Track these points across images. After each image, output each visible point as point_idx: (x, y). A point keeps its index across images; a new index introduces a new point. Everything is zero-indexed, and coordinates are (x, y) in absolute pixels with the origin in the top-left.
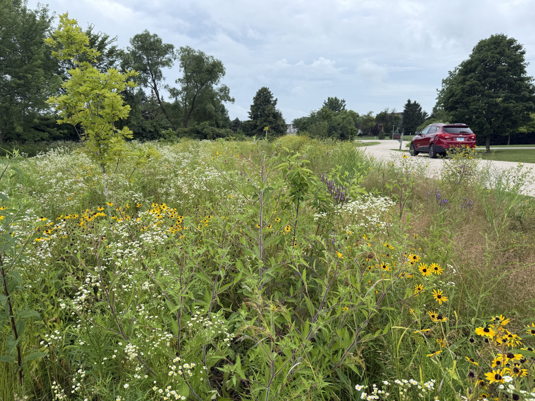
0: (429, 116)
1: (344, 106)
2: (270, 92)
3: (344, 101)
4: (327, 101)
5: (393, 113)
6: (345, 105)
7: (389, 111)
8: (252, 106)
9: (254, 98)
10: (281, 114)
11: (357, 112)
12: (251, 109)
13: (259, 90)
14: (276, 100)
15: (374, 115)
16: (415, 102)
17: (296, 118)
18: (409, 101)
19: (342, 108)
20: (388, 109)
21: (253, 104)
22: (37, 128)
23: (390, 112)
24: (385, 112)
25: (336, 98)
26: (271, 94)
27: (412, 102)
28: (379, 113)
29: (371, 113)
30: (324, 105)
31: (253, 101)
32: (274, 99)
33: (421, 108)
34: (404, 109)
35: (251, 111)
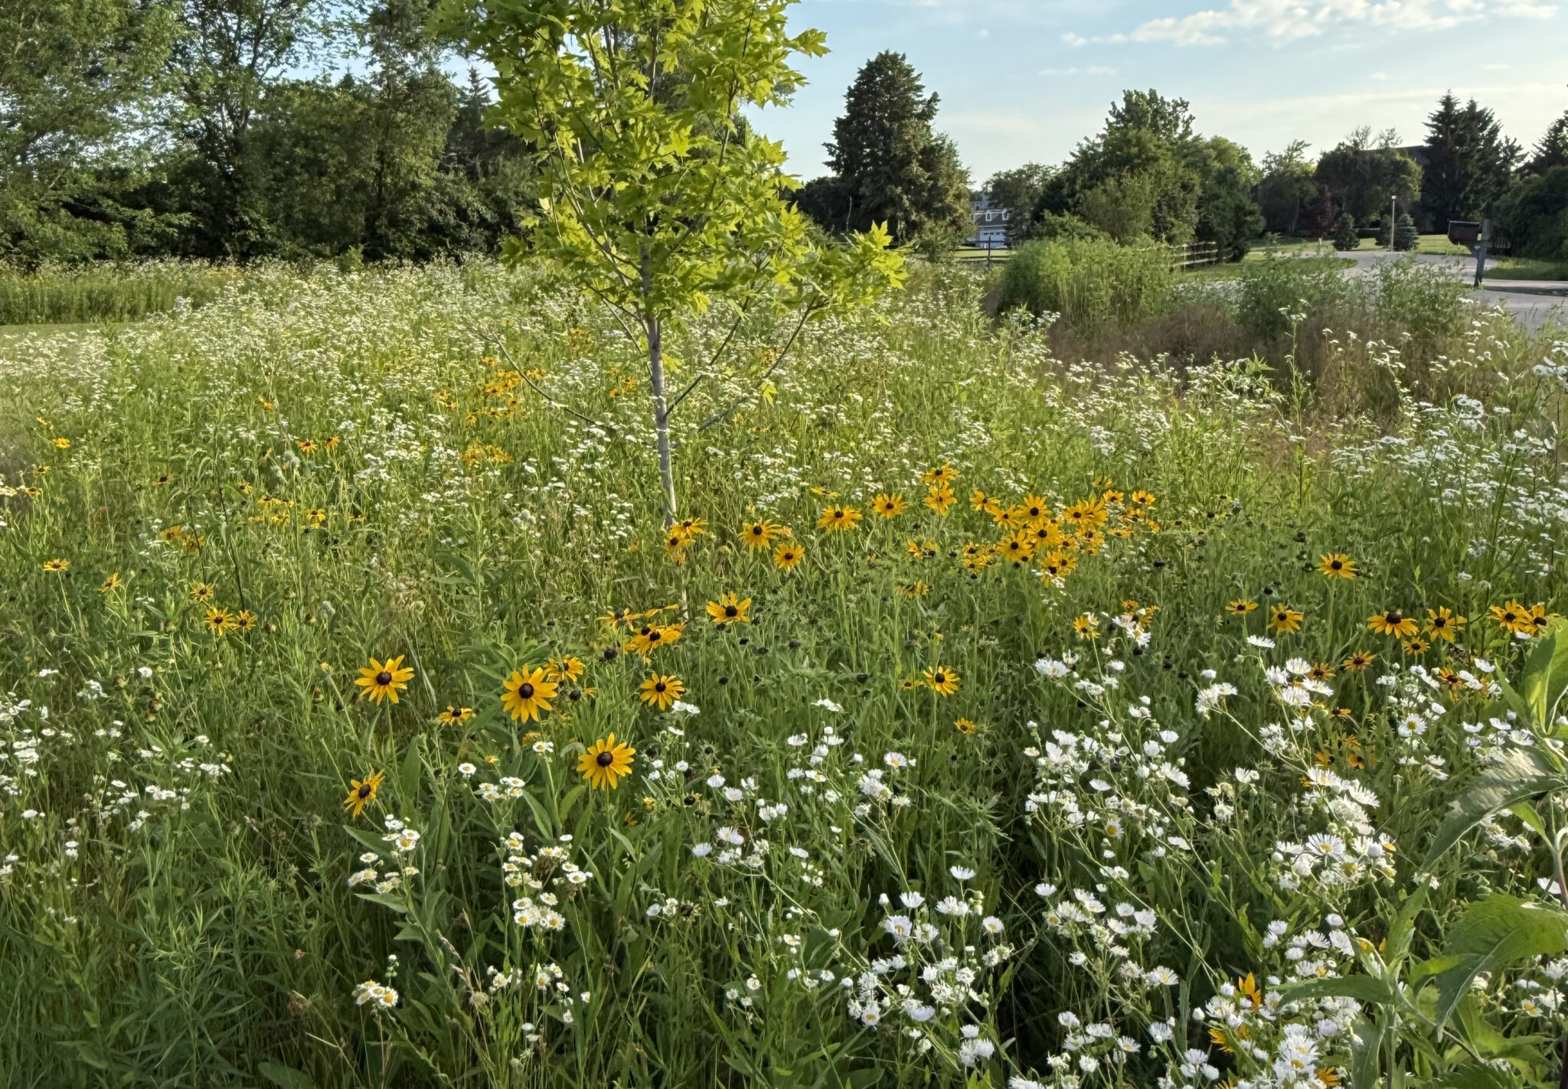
0: (1530, 159)
1: (1187, 123)
2: (909, 72)
3: (1184, 105)
4: (1121, 106)
5: (1385, 151)
6: (1191, 118)
7: (1370, 139)
8: (840, 123)
9: (851, 93)
10: (952, 152)
11: (1240, 144)
12: (837, 135)
13: (870, 64)
14: (935, 98)
15: (1311, 158)
16: (1473, 106)
17: (1004, 170)
18: (1448, 103)
19: (1180, 130)
20: (1366, 133)
21: (844, 114)
22: (82, 208)
23: (1372, 144)
24: (1356, 144)
25: (1153, 93)
26: (914, 74)
27: (1461, 106)
28: (1330, 148)
29: (1298, 147)
30: (1112, 119)
31: (844, 102)
32: (926, 95)
33: (1495, 131)
34: (1429, 133)
35: (835, 142)
